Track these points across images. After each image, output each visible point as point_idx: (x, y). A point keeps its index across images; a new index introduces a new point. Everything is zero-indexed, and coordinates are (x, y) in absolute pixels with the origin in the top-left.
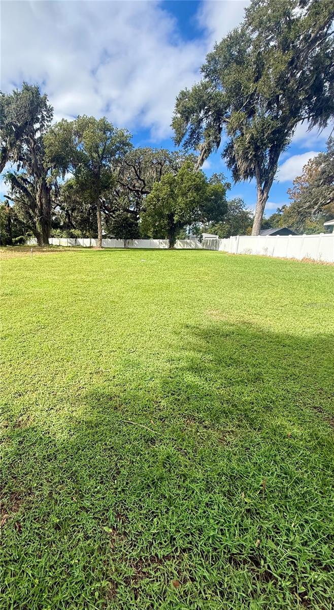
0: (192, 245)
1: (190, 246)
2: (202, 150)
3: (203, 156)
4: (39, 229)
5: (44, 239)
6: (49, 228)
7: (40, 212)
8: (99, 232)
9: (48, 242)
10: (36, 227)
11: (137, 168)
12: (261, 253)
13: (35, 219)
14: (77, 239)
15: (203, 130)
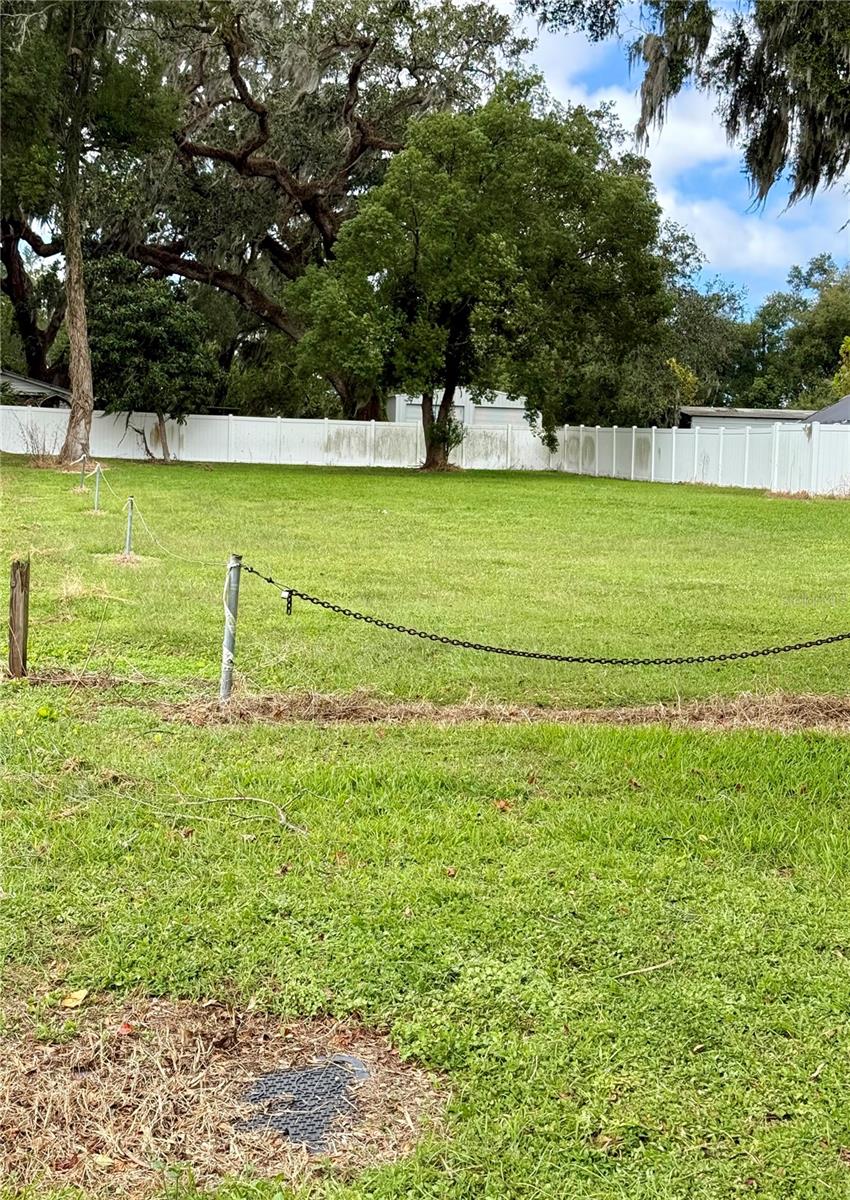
1: (487, 456)
8: (77, 374)
11: (238, 46)
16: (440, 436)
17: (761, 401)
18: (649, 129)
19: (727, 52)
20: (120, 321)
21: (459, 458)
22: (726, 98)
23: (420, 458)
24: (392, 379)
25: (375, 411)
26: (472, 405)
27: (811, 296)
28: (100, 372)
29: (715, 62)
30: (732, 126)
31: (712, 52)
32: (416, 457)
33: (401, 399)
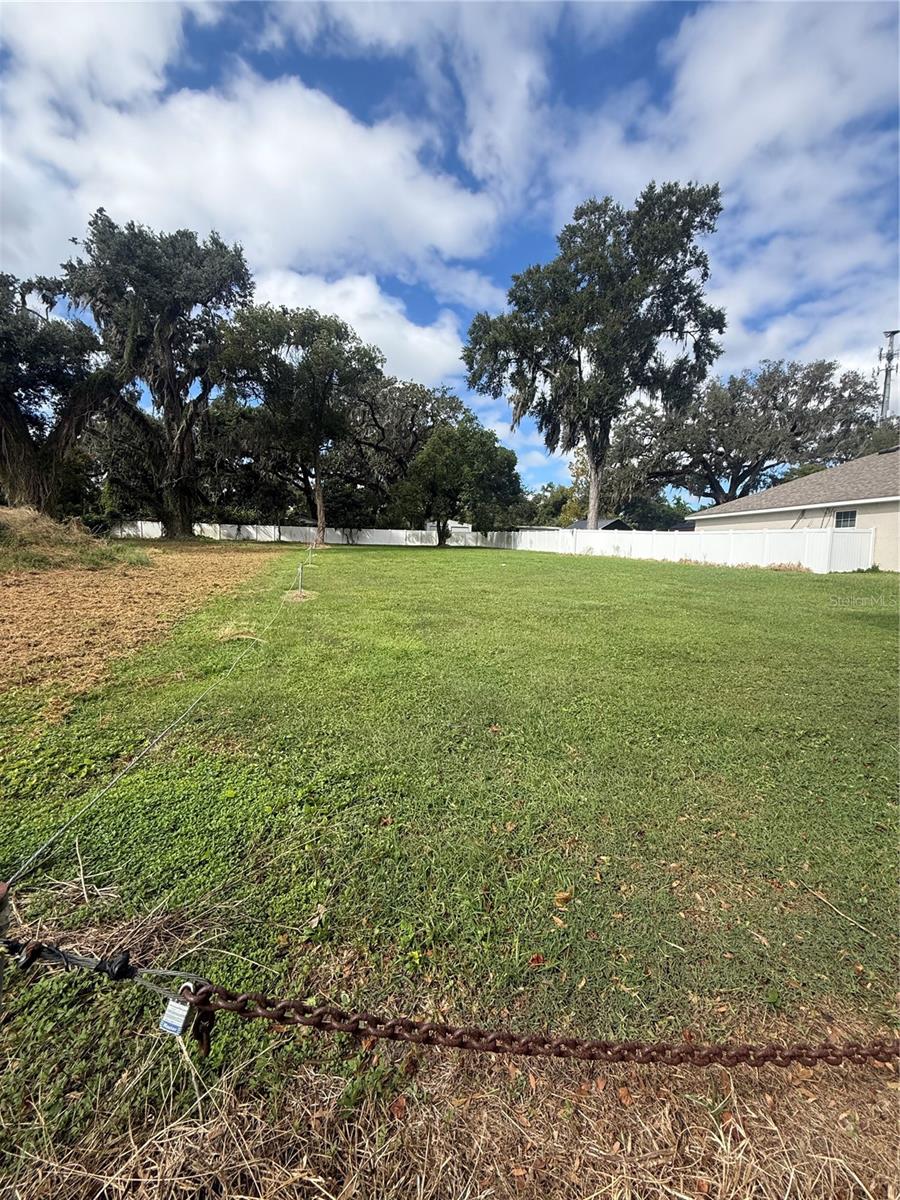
0: (459, 541)
1: (457, 542)
2: (518, 403)
3: (519, 411)
4: (170, 504)
5: (184, 524)
6: (193, 503)
7: (178, 469)
8: (320, 515)
9: (191, 532)
10: (160, 498)
11: (374, 407)
12: (609, 553)
13: (160, 483)
14: (243, 527)
15: (507, 375)
16: (444, 534)
17: (537, 524)
18: (515, 428)
19: (540, 404)
20: (336, 498)
21: (449, 542)
22: (539, 420)
24: (428, 515)
25: (421, 527)
27: (548, 494)
28: (327, 515)
29: (535, 407)
30: (540, 429)
31: (534, 404)
32: (436, 542)
33: (429, 524)
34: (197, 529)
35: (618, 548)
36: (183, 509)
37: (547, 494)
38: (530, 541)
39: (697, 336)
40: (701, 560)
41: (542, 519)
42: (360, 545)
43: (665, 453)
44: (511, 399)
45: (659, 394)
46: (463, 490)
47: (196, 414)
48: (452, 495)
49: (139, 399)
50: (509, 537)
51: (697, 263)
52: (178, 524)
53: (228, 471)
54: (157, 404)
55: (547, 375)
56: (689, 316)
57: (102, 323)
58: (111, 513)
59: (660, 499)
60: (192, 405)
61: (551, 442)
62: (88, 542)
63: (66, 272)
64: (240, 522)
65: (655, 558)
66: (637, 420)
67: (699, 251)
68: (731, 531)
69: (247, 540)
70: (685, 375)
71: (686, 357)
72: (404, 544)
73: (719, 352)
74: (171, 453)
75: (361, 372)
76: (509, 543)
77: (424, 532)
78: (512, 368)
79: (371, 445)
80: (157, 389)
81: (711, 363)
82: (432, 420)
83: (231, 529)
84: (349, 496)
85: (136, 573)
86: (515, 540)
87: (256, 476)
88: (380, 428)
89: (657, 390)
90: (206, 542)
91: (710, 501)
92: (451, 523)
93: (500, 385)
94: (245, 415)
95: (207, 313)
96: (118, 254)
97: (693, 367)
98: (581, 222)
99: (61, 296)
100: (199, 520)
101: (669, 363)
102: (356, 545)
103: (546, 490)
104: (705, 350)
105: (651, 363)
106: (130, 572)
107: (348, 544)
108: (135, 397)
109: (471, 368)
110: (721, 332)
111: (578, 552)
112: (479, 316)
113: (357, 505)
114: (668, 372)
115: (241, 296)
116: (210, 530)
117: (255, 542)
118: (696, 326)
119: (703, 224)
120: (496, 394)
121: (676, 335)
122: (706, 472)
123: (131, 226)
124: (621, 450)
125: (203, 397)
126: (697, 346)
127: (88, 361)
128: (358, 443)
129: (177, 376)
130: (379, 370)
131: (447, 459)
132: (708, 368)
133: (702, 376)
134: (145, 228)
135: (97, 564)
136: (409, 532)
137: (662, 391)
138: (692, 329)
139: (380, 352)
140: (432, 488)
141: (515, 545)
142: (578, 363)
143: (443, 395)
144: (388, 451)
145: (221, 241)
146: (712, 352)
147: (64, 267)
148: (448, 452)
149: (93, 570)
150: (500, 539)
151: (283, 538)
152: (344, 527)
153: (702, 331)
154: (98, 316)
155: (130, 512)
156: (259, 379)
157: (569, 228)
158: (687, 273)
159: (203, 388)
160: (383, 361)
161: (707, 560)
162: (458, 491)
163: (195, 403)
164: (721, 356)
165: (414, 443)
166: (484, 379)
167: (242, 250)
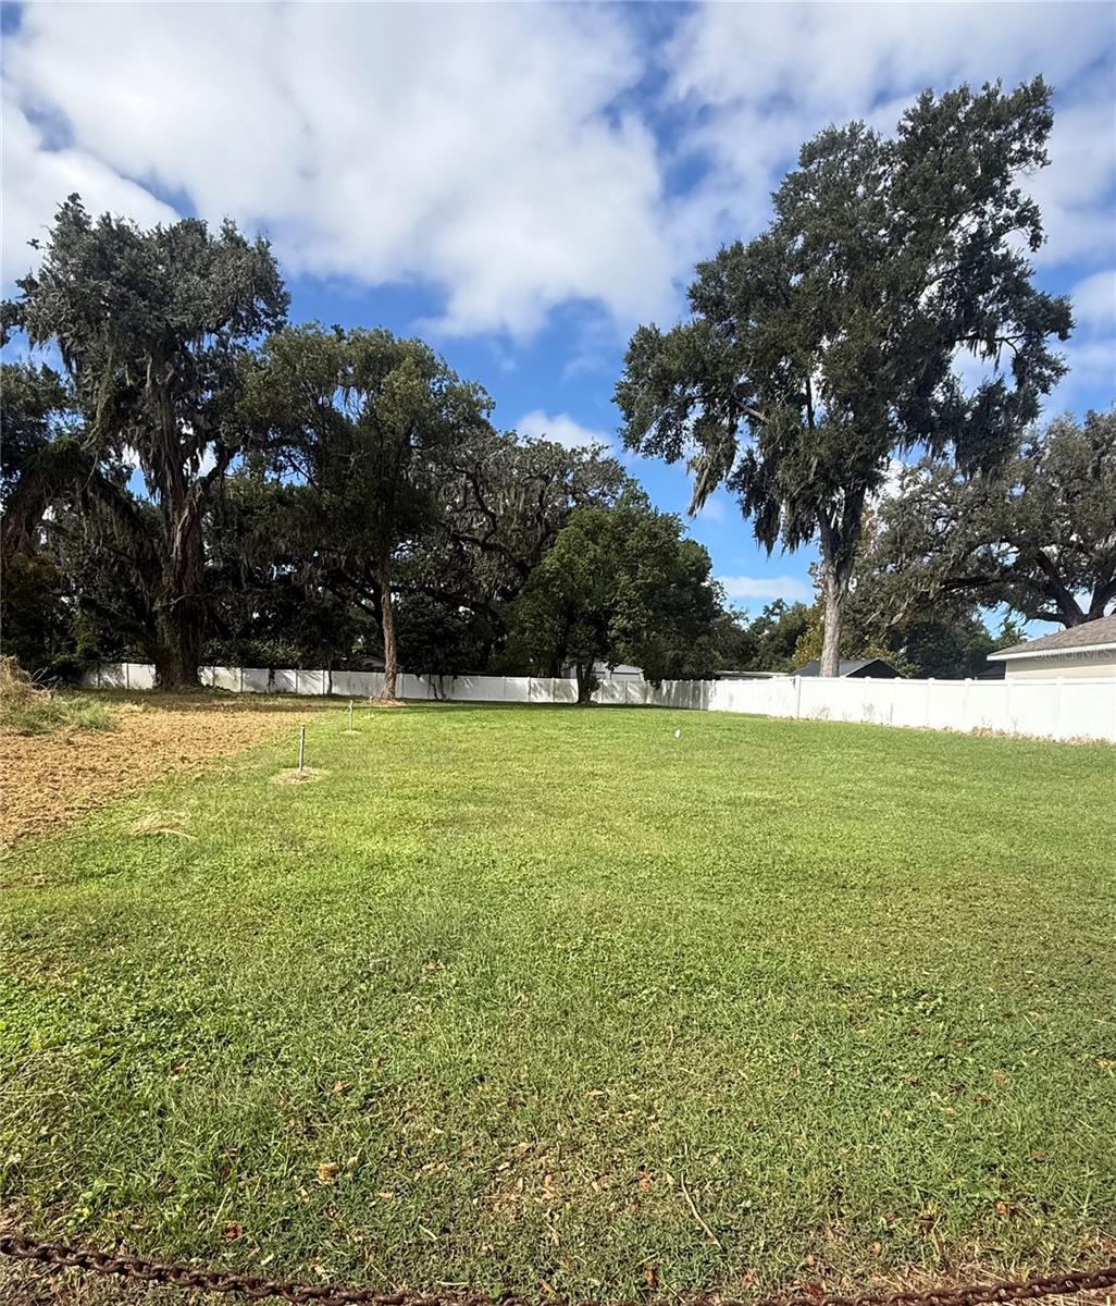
0: (617, 696)
1: (613, 696)
2: (703, 470)
3: (705, 484)
4: (167, 636)
5: (184, 669)
6: (201, 636)
7: (178, 583)
8: (389, 653)
9: (197, 680)
10: (151, 627)
11: (480, 480)
12: (857, 716)
13: (152, 605)
14: (278, 673)
15: (689, 423)
16: (588, 685)
17: (758, 668)
19: (743, 470)
20: (420, 624)
21: (596, 697)
22: (743, 496)
23: (576, 698)
24: (562, 654)
25: (554, 672)
26: (608, 672)
27: (776, 619)
28: (400, 652)
29: (737, 475)
30: (746, 512)
31: (734, 469)
33: (565, 669)
34: (206, 675)
35: (870, 709)
36: (185, 644)
37: (773, 618)
38: (731, 696)
39: (1019, 345)
40: (1009, 730)
41: (767, 659)
42: (455, 702)
43: (971, 547)
44: (692, 464)
45: (950, 447)
46: (617, 613)
47: (207, 499)
48: (600, 621)
49: (129, 478)
50: (696, 688)
51: (1021, 220)
52: (176, 668)
53: (260, 586)
54: (152, 485)
55: (753, 421)
56: (1005, 311)
57: (74, 365)
58: (85, 650)
59: (971, 624)
60: (199, 485)
61: (765, 531)
62: (24, 694)
63: (24, 291)
64: (276, 665)
65: (932, 726)
66: (923, 492)
67: (1022, 199)
68: (1060, 681)
69: (283, 693)
70: (998, 413)
71: (1001, 381)
72: (527, 700)
73: (1060, 371)
74: (168, 559)
75: (456, 426)
76: (696, 698)
77: (557, 680)
78: (697, 412)
79: (475, 541)
80: (152, 463)
81: (1045, 390)
82: (574, 498)
83: (261, 676)
84: (439, 622)
85: (86, 740)
86: (705, 694)
87: (298, 593)
88: (488, 513)
89: (945, 440)
90: (219, 694)
91: (1056, 627)
92: (601, 667)
93: (678, 440)
94: (283, 498)
95: (222, 343)
96: (85, 264)
97: (1011, 398)
98: (813, 167)
99: (18, 327)
100: (211, 662)
101: (968, 392)
102: (449, 701)
103: (772, 613)
104: (1033, 369)
105: (939, 395)
106: (77, 739)
107: (437, 700)
108: (123, 475)
109: (630, 415)
110: (1063, 337)
111: (803, 715)
112: (643, 330)
113: (452, 637)
114: (967, 409)
115: (267, 315)
116: (227, 677)
117: (296, 695)
118: (1018, 328)
119: (1024, 155)
120: (673, 456)
121: (983, 346)
122: (1047, 578)
123: (106, 220)
124: (895, 542)
125: (217, 472)
126: (1019, 363)
127: (45, 426)
128: (456, 539)
129: (182, 442)
130: (484, 422)
131: (591, 562)
132: (1041, 398)
133: (1031, 412)
134: (126, 223)
135: (33, 726)
136: (534, 681)
137: (955, 441)
138: (1011, 334)
139: (485, 393)
140: (569, 611)
141: (706, 703)
142: (807, 399)
143: (593, 458)
144: (502, 551)
145: (238, 233)
146: (1047, 372)
147: (21, 284)
148: (594, 550)
149: (27, 734)
150: (681, 692)
151: (335, 690)
152: (431, 672)
153: (1028, 337)
154: (67, 356)
155: (111, 651)
156: (301, 442)
157: (794, 178)
158: (1003, 238)
159: (217, 458)
160: (491, 406)
161: (1018, 730)
162: (609, 614)
163: (205, 482)
164: (1063, 379)
165: (545, 536)
166: (652, 432)
167: (269, 244)
